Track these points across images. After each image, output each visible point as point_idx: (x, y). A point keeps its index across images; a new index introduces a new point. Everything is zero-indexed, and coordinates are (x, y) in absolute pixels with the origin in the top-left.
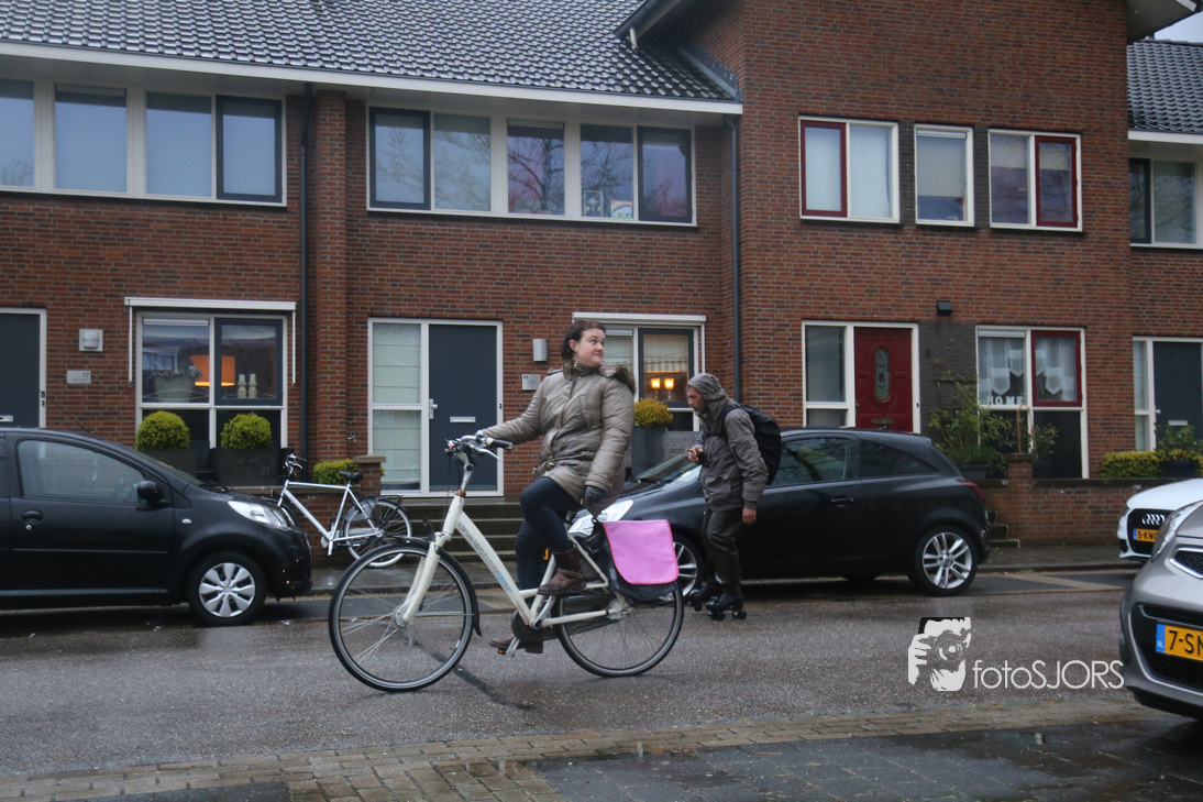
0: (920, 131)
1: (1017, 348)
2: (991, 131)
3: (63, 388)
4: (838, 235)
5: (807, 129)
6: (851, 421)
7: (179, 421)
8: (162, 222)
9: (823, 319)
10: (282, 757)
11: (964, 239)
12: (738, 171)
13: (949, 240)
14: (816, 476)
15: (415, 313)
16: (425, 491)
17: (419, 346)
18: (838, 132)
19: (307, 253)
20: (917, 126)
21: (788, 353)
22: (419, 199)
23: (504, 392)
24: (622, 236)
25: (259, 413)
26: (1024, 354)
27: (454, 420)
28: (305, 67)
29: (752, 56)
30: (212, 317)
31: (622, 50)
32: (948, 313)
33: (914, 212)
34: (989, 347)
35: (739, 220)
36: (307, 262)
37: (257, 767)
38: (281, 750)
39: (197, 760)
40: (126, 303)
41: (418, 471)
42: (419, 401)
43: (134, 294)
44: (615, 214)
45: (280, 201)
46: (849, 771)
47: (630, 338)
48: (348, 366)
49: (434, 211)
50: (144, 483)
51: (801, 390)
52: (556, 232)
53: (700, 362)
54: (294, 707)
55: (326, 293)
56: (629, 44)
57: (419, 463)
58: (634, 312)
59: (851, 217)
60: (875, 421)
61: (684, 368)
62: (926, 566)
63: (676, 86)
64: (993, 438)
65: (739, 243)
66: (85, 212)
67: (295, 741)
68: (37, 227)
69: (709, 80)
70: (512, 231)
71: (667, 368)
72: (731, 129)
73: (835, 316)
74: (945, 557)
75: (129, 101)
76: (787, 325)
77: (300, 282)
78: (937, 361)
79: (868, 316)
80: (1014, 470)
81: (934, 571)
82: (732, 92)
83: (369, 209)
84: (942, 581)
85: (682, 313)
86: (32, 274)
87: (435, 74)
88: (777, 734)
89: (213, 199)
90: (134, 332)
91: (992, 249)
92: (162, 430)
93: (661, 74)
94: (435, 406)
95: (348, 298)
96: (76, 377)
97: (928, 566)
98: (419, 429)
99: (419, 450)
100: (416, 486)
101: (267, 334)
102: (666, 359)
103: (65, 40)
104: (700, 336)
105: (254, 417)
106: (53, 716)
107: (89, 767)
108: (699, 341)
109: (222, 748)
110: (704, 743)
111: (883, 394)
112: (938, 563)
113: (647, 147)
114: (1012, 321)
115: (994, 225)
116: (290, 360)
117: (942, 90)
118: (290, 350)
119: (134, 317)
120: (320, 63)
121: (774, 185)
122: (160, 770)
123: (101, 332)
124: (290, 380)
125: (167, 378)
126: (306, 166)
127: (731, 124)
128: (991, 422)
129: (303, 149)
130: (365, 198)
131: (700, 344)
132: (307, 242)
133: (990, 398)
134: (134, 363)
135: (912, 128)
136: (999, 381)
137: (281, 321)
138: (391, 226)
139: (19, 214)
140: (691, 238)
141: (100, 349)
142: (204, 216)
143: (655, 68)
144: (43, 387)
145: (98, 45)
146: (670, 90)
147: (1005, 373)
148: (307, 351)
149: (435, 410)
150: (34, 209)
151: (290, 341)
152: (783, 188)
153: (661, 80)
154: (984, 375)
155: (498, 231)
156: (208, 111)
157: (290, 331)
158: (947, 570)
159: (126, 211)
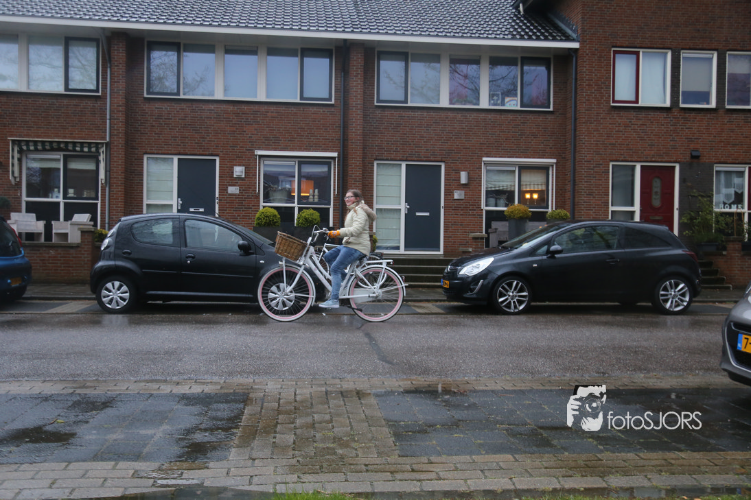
0: (684, 54)
1: (740, 177)
2: (728, 52)
3: (226, 195)
4: (633, 114)
5: (617, 55)
6: (637, 218)
7: (276, 212)
8: (273, 112)
9: (622, 161)
10: (256, 381)
11: (709, 115)
12: (576, 79)
13: (700, 116)
14: (609, 247)
15: (398, 158)
16: (402, 251)
17: (400, 176)
18: (634, 57)
19: (344, 127)
20: (682, 51)
21: (601, 180)
22: (403, 99)
23: (445, 200)
24: (510, 116)
25: (314, 209)
26: (744, 181)
27: (418, 214)
28: (344, 31)
29: (586, 15)
30: (297, 160)
31: (515, 16)
32: (697, 157)
33: (679, 100)
34: (722, 177)
35: (575, 107)
36: (344, 132)
37: (241, 384)
38: (257, 377)
39: (216, 379)
40: (256, 153)
41: (399, 240)
42: (400, 204)
43: (260, 149)
44: (508, 104)
45: (331, 101)
46: (546, 407)
47: (514, 172)
48: (363, 185)
49: (409, 104)
50: (241, 242)
51: (608, 200)
52: (474, 115)
53: (553, 185)
54: (278, 356)
55: (353, 148)
56: (519, 12)
57: (400, 236)
58: (516, 157)
59: (641, 104)
60: (651, 218)
61: (544, 188)
62: (661, 298)
63: (542, 34)
64: (721, 228)
65: (575, 119)
66: (238, 109)
67: (267, 373)
68: (215, 116)
69: (562, 30)
70: (450, 114)
71: (534, 187)
72: (573, 57)
73: (630, 159)
74: (673, 293)
75: (259, 53)
76: (601, 164)
77: (340, 142)
78: (689, 184)
79: (649, 159)
80: (730, 246)
81: (666, 301)
82: (574, 36)
83: (376, 104)
84: (671, 306)
85: (543, 158)
86: (213, 139)
87: (411, 32)
88: (520, 385)
89: (298, 101)
90: (259, 168)
91: (726, 121)
92: (267, 217)
93: (535, 27)
94: (408, 207)
95: (364, 150)
96: (233, 190)
97: (662, 298)
98: (400, 219)
99: (400, 229)
100: (398, 248)
101: (325, 169)
102: (534, 182)
103: (229, 23)
104: (553, 170)
105: (312, 211)
106: (166, 353)
107: (164, 378)
108: (552, 173)
109: (231, 374)
110: (476, 388)
111: (656, 202)
112: (669, 296)
113: (526, 68)
114: (737, 161)
115: (728, 107)
116: (334, 182)
117: (699, 30)
118: (334, 177)
119: (259, 160)
120: (352, 29)
121: (596, 87)
122: (195, 382)
123: (244, 168)
124: (334, 192)
125: (275, 191)
126: (344, 82)
127: (573, 54)
128: (721, 219)
129: (343, 74)
130: (374, 98)
131: (553, 175)
132: (344, 122)
133: (722, 205)
134: (259, 183)
135: (680, 53)
136: (727, 196)
137: (331, 162)
138: (387, 113)
139: (207, 110)
140: (549, 117)
141: (243, 176)
142: (294, 109)
143: (532, 24)
144: (217, 195)
145: (244, 25)
146: (539, 36)
147: (732, 191)
148: (343, 178)
149: (408, 209)
150: (214, 108)
151: (335, 172)
152: (602, 88)
153: (535, 31)
154: (718, 192)
155: (443, 114)
156: (297, 56)
157: (335, 167)
158: (674, 300)
159: (256, 107)
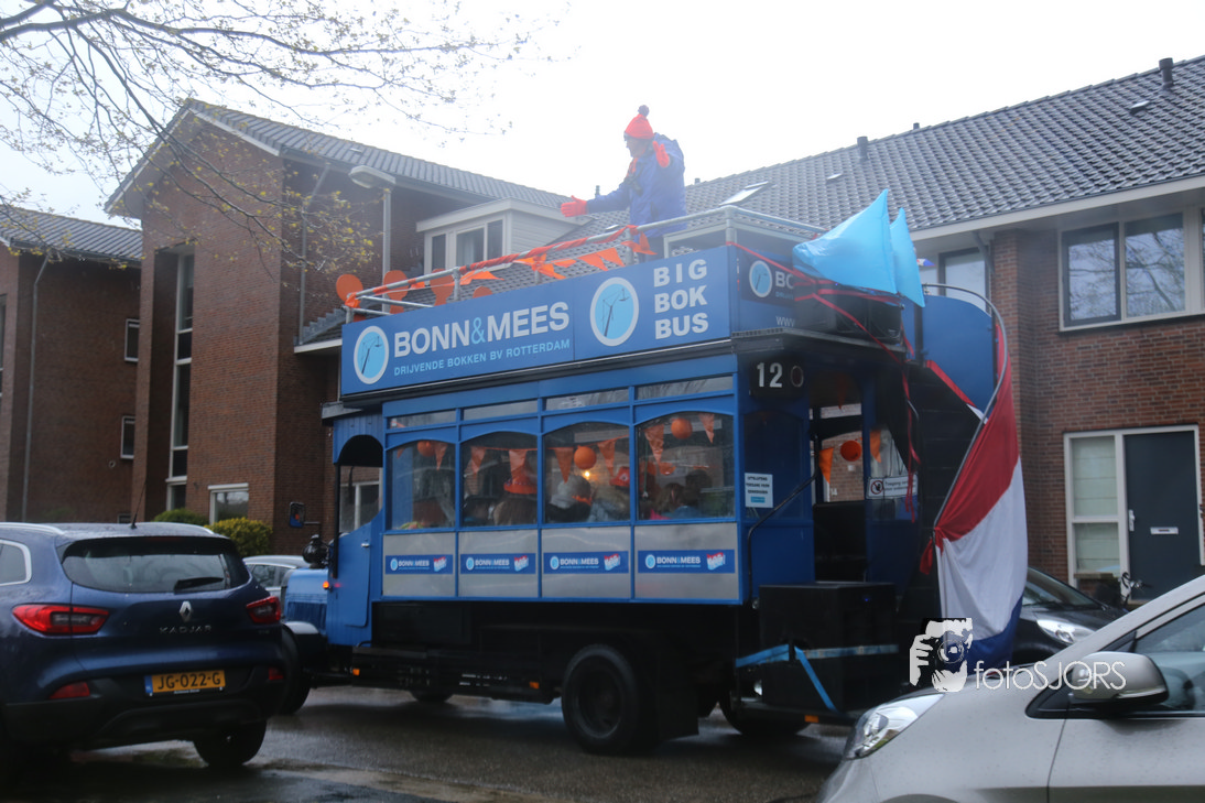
68: (1186, 348)
86: (1184, 393)
139: (1171, 338)
150: (1184, 332)
